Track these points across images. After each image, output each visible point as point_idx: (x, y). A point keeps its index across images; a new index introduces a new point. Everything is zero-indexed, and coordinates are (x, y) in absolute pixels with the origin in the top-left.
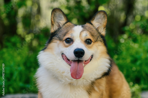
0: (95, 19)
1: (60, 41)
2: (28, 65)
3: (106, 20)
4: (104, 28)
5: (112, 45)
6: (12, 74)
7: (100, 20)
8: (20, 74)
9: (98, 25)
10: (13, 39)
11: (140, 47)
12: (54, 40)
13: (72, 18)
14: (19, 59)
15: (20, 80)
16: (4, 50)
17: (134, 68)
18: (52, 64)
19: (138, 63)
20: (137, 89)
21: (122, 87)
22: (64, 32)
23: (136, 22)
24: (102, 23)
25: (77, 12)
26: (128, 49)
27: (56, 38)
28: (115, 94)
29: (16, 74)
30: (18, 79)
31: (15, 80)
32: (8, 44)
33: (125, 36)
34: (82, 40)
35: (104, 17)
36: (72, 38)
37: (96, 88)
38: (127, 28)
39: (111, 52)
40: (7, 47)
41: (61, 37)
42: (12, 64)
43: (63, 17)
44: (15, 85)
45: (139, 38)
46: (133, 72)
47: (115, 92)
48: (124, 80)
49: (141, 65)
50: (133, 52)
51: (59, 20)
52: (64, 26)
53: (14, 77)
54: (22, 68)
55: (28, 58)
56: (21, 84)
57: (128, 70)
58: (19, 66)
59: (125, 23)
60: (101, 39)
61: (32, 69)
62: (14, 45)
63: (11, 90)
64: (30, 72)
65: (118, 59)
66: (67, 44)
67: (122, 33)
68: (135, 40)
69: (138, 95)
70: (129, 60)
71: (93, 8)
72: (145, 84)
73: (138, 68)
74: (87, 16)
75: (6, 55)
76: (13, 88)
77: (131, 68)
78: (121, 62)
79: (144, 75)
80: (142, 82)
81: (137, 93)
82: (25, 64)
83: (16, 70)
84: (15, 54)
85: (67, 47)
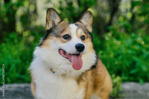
0: (83, 18)
1: (57, 37)
2: (24, 58)
3: (92, 19)
4: (91, 26)
5: (98, 42)
6: (9, 66)
7: (87, 19)
8: (17, 66)
9: (86, 23)
10: (12, 35)
11: (122, 44)
12: (50, 36)
13: (64, 18)
14: (16, 53)
15: (17, 71)
16: (3, 45)
17: (116, 63)
18: (49, 58)
19: (120, 57)
20: (119, 81)
21: (105, 78)
22: (62, 29)
23: (120, 22)
24: (89, 21)
25: (69, 13)
26: (112, 46)
27: (52, 35)
28: (99, 84)
29: (13, 66)
30: (15, 71)
31: (12, 72)
32: (7, 40)
33: (110, 34)
34: (78, 36)
35: (90, 16)
36: (70, 34)
37: (84, 78)
38: (111, 27)
39: (97, 48)
40: (5, 42)
41: (59, 34)
42: (10, 57)
43: (57, 16)
44: (12, 76)
45: (121, 36)
46: (116, 65)
47: (99, 82)
48: (107, 72)
49: (122, 59)
50: (116, 48)
51: (54, 18)
52: (60, 24)
53: (11, 69)
54: (19, 61)
55: (24, 52)
56: (17, 75)
57: (111, 64)
58: (16, 59)
59: (110, 23)
60: (90, 35)
61: (28, 62)
62: (12, 40)
63: (9, 80)
64: (26, 64)
65: (102, 54)
66: (65, 40)
67: (107, 31)
68: (118, 38)
69: (119, 86)
70: (112, 55)
71: (82, 9)
72: (125, 76)
73: (120, 62)
74: (77, 16)
75: (4, 50)
76: (10, 78)
77: (114, 62)
78: (105, 56)
79: (125, 68)
80: (123, 74)
81: (119, 84)
82: (21, 57)
83: (13, 62)
84: (13, 48)
85: (64, 42)
